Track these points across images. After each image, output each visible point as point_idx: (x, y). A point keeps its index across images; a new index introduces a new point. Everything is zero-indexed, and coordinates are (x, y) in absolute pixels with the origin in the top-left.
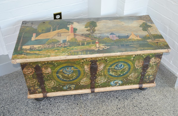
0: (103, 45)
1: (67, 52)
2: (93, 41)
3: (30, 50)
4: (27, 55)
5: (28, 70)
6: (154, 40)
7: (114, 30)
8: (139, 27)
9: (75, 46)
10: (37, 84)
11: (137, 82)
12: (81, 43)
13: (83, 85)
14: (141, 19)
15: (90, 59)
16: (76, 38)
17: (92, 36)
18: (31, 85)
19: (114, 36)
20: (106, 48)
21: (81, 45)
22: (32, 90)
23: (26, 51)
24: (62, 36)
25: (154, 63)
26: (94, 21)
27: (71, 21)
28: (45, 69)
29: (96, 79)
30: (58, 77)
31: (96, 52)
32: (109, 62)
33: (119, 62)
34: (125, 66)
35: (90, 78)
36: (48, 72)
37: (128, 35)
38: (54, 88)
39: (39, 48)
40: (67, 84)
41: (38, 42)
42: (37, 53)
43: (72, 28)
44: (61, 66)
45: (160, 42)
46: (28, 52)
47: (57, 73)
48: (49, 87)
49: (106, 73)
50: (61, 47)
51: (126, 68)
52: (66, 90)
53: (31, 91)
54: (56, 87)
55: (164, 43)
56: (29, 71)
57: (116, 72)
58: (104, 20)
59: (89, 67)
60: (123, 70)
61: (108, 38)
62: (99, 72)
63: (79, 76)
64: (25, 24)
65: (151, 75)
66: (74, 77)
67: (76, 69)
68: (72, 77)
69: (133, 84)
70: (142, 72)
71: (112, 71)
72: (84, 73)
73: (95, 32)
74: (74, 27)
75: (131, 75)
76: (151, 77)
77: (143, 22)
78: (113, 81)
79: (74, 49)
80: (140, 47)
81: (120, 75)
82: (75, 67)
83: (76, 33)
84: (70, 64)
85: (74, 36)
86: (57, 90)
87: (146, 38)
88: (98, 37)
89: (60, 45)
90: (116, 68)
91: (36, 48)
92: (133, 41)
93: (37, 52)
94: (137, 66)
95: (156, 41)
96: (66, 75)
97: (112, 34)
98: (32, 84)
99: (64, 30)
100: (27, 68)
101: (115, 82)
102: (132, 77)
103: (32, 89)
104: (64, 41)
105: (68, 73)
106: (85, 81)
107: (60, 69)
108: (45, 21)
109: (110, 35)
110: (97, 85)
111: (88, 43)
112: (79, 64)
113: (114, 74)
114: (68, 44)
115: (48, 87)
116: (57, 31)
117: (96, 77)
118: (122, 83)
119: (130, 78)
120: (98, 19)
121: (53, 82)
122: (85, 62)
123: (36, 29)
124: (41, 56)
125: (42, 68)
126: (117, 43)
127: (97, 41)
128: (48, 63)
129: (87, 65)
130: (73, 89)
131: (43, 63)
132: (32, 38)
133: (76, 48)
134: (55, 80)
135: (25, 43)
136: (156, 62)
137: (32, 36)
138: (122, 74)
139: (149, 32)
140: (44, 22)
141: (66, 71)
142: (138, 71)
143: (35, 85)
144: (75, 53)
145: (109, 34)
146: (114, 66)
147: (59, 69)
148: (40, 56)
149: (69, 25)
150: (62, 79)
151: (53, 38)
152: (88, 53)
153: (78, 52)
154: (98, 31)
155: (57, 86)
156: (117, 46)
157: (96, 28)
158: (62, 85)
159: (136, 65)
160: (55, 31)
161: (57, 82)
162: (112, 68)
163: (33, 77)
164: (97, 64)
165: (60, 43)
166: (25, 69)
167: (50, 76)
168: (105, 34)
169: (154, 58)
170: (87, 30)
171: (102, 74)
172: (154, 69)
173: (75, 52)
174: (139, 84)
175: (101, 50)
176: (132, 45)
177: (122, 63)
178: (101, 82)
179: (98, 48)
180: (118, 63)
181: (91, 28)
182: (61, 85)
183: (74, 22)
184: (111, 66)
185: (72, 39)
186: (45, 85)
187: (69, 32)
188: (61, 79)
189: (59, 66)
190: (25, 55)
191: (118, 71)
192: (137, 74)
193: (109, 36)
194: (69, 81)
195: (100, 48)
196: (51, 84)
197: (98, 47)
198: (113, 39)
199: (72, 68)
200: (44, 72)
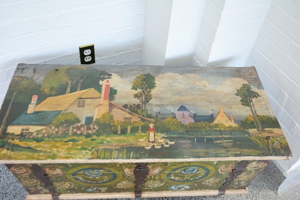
0: (163, 135)
1: (90, 148)
2: (143, 123)
3: (20, 139)
4: (12, 151)
5: (18, 170)
6: (263, 130)
7: (188, 98)
8: (236, 94)
9: (108, 135)
10: (41, 185)
11: (217, 187)
12: (121, 126)
13: (121, 189)
14: (240, 76)
16: (113, 113)
17: (143, 111)
18: (30, 186)
19: (186, 113)
20: (167, 144)
21: (119, 132)
22: (32, 190)
23: (13, 139)
24: (86, 107)
25: (253, 169)
26: (151, 74)
27: (107, 71)
28: (50, 170)
29: (144, 182)
30: (77, 179)
31: (147, 155)
32: (170, 166)
33: (189, 166)
34: (200, 171)
35: (134, 182)
36: (56, 174)
37: (212, 115)
38: (70, 189)
39: (38, 134)
40: (93, 186)
41: (40, 118)
42: (32, 147)
43: (107, 86)
45: (273, 137)
46: (17, 141)
47: (74, 174)
48: (61, 189)
49: (164, 177)
50: (81, 134)
51: (201, 173)
54: (75, 189)
55: (280, 140)
56: (22, 171)
57: (182, 177)
58: (170, 74)
59: (133, 170)
60: (196, 175)
61: (174, 120)
62: (150, 176)
63: (115, 179)
64: (22, 72)
66: (106, 180)
67: (108, 172)
68: (102, 180)
69: (209, 190)
70: (229, 178)
71: (175, 175)
72: (124, 176)
73: (151, 102)
74: (111, 86)
75: (208, 180)
76: (243, 182)
77: (243, 84)
78: (174, 186)
79: (105, 142)
80: (234, 146)
81: (188, 180)
82: (105, 170)
83: (113, 102)
85: (108, 108)
87: (246, 123)
88: (154, 115)
89: (78, 128)
90: (183, 172)
91: (32, 133)
92: (222, 129)
93: (33, 144)
94: (221, 171)
95: (266, 135)
96: (90, 177)
97: (182, 108)
98: (32, 184)
99: (91, 92)
100: (16, 167)
101: (179, 186)
102: (209, 182)
104: (89, 120)
105: (94, 176)
106: (125, 184)
107: (79, 171)
108: (59, 66)
109: (178, 110)
110: (146, 188)
111: (134, 130)
112: (114, 166)
113: (179, 179)
114: (94, 128)
116: (78, 93)
118: (190, 188)
119: (205, 183)
120: (159, 70)
121: (67, 184)
122: (125, 164)
123: (40, 86)
124: (39, 156)
125: (44, 168)
126: (190, 133)
127: (151, 126)
129: (129, 168)
130: (105, 191)
132: (30, 105)
133: (108, 139)
135: (14, 119)
136: (258, 167)
137: (30, 103)
138: (191, 179)
139: (253, 109)
140: (58, 68)
141: (90, 173)
142: (222, 177)
143: (36, 185)
144: (106, 153)
145: (177, 108)
147: (76, 171)
148: (36, 155)
149: (102, 80)
150: (83, 181)
151: (68, 111)
152: (132, 154)
153: (111, 151)
154: (156, 98)
155: (76, 187)
156: (189, 141)
157: (153, 92)
158: (85, 187)
160: (75, 93)
161: (75, 183)
163: (30, 177)
164: (148, 168)
165: (79, 125)
166: (13, 167)
167: (62, 178)
168: (168, 108)
169: (255, 162)
170: (136, 96)
171: (157, 178)
172: (250, 175)
173: (106, 150)
175: (156, 149)
176: (218, 142)
177: (196, 168)
178: (153, 186)
179: (152, 144)
180: (187, 168)
181: (143, 91)
182: (83, 187)
183: (113, 74)
184: (174, 170)
185: (104, 116)
186: (54, 186)
187: (100, 98)
188: (81, 181)
189: (75, 167)
190: (8, 149)
191: (186, 176)
192: (218, 180)
193: (176, 112)
194: (96, 183)
195: (155, 144)
197: (152, 142)
198: (183, 123)
199: (102, 170)
200: (50, 173)
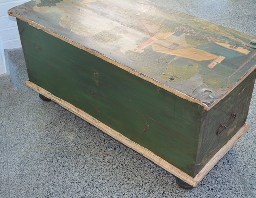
41: (217, 50)
46: (244, 43)
132: (220, 62)
165: (188, 34)
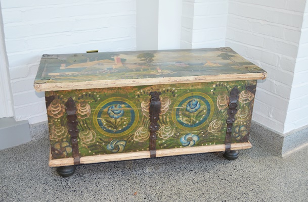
0: (168, 70)
1: (115, 76)
2: (151, 68)
3: (60, 76)
4: (56, 80)
5: (55, 108)
6: (241, 66)
7: (181, 59)
8: (217, 56)
10: (67, 137)
11: (222, 138)
12: (135, 69)
13: (138, 143)
14: (219, 51)
15: (149, 90)
16: (126, 66)
17: (149, 64)
18: (57, 140)
20: (172, 73)
22: (57, 150)
23: (55, 77)
24: (105, 65)
25: (245, 102)
26: (150, 53)
27: (115, 54)
28: (81, 106)
29: (158, 129)
30: (101, 124)
31: (159, 76)
32: (177, 97)
33: (192, 97)
34: (202, 105)
35: (149, 128)
36: (85, 113)
37: (202, 63)
38: (92, 146)
39: (73, 74)
40: (113, 138)
43: (118, 58)
44: (106, 102)
45: (250, 68)
47: (100, 114)
48: (84, 145)
49: (173, 117)
50: (106, 73)
51: (204, 109)
52: (111, 152)
53: (56, 152)
54: (96, 145)
56: (57, 110)
57: (189, 117)
58: (164, 52)
59: (148, 104)
60: (200, 113)
61: (174, 66)
62: (163, 115)
63: (133, 123)
65: (242, 126)
66: (125, 125)
67: (128, 109)
68: (121, 124)
69: (216, 144)
70: (229, 119)
71: (183, 114)
72: (141, 117)
73: (154, 61)
74: (121, 58)
75: (212, 123)
76: (243, 128)
77: (222, 53)
78: (184, 136)
79: (126, 74)
80: (222, 71)
81: (194, 125)
82: (126, 104)
83: (125, 63)
84: (119, 99)
85: (122, 65)
86: (96, 151)
87: (229, 64)
88: (158, 65)
89: (103, 71)
90: (188, 108)
91: (68, 75)
92: (211, 67)
93: (71, 78)
94: (220, 106)
95: (245, 67)
96: (112, 120)
97: (179, 62)
98: (59, 136)
99: (106, 61)
100: (54, 105)
101: (188, 137)
102: (213, 128)
103: (57, 147)
104: (110, 69)
105: (116, 116)
106: (141, 133)
107: (104, 107)
110: (159, 142)
111: (145, 70)
112: (134, 98)
113: (186, 120)
114: (115, 71)
115: (83, 143)
117: (159, 127)
118: (198, 140)
119: (210, 130)
121: (91, 135)
122: (141, 94)
124: (77, 80)
125: (77, 104)
127: (158, 68)
128: (86, 95)
129: (145, 101)
130: (122, 149)
131: (80, 95)
133: (128, 73)
134: (94, 129)
135: (51, 71)
136: (248, 99)
137: (61, 66)
138: (197, 122)
139: (232, 61)
140: (76, 54)
141: (113, 111)
142: (222, 117)
143: (63, 138)
145: (175, 62)
146: (186, 104)
147: (102, 108)
149: (113, 57)
150: (105, 128)
153: (132, 77)
154: (157, 60)
155: (98, 142)
156: (188, 71)
157: (154, 58)
158: (106, 140)
159: (219, 104)
160: (94, 61)
161: (98, 133)
162: (182, 109)
163: (61, 123)
164: (160, 100)
166: (51, 105)
167: (88, 121)
168: (168, 63)
169: (244, 91)
170: (141, 60)
171: (168, 120)
172: (245, 114)
174: (225, 143)
176: (209, 70)
177: (198, 100)
178: (165, 137)
179: (161, 73)
180: (191, 100)
181: (147, 59)
182: (104, 142)
183: (120, 54)
184: (181, 105)
185: (120, 67)
186: (78, 140)
187: (114, 62)
188: (103, 128)
189: (102, 101)
190: (53, 80)
191: (192, 114)
192: (220, 122)
194: (116, 132)
195: (163, 73)
196: (88, 138)
198: (181, 66)
199: (123, 105)
200: (80, 113)
